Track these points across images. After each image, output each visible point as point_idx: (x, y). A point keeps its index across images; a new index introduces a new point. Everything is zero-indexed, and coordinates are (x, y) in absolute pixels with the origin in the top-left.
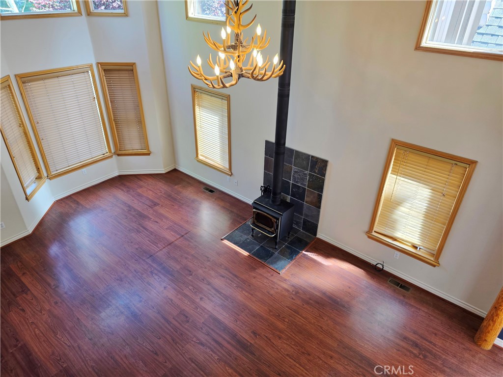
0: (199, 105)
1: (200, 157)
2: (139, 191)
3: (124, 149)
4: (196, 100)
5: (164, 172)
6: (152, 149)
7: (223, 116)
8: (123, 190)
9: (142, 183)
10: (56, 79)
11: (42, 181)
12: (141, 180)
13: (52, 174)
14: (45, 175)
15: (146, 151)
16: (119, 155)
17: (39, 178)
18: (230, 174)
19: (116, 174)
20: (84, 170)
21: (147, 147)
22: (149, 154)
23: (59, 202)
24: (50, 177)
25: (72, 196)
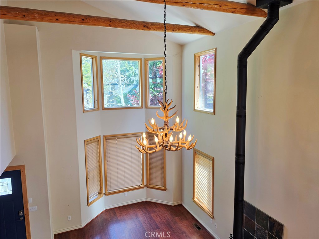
0: (197, 162)
1: (196, 199)
2: (152, 215)
3: (151, 184)
4: (196, 158)
5: (173, 205)
6: (168, 187)
7: (210, 172)
8: (143, 212)
9: (156, 209)
10: (123, 139)
11: (101, 195)
12: (157, 207)
13: (108, 192)
14: (104, 192)
15: (164, 187)
16: (148, 187)
17: (100, 193)
18: (212, 217)
19: (144, 200)
20: (126, 193)
21: (165, 185)
22: (165, 190)
23: (107, 211)
24: (106, 194)
25: (115, 209)
